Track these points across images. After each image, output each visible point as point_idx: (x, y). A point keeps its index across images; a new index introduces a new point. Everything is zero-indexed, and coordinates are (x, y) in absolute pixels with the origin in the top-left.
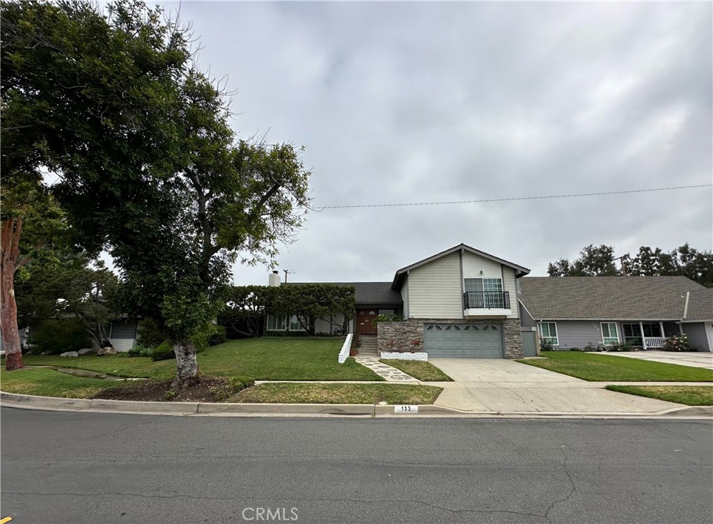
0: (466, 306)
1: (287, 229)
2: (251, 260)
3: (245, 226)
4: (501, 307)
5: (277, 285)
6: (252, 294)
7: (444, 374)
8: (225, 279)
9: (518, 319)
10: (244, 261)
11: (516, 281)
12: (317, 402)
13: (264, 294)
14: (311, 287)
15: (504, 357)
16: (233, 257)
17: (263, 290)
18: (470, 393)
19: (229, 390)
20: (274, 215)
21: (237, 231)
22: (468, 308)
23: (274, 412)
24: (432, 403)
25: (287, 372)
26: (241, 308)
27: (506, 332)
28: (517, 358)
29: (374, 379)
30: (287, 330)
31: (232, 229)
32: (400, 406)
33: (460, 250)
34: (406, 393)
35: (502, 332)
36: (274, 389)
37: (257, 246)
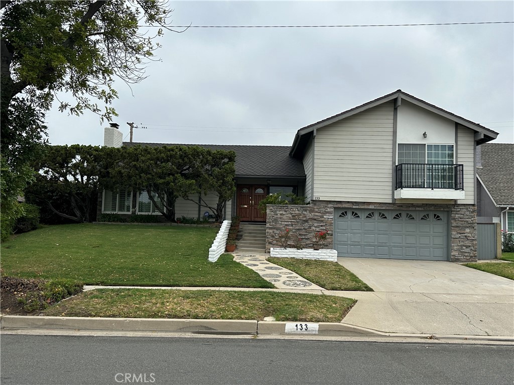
0: (398, 184)
1: (131, 59)
2: (74, 105)
3: (64, 53)
4: (450, 187)
5: (117, 145)
6: (78, 157)
7: (360, 281)
8: (34, 134)
9: (473, 205)
10: (63, 107)
11: (475, 149)
12: (175, 317)
13: (97, 159)
14: (169, 151)
15: (449, 259)
16: (46, 101)
17: (95, 153)
18: (394, 308)
19: (45, 298)
20: (109, 36)
21: (51, 60)
22: (402, 187)
23: (112, 330)
24: (339, 321)
25: (132, 274)
26: (61, 179)
27: (454, 224)
28: (467, 260)
29: (258, 284)
30: (134, 213)
31: (43, 56)
32: (294, 323)
33: (395, 100)
34: (303, 305)
35: (448, 223)
36: (112, 297)
37: (83, 84)
